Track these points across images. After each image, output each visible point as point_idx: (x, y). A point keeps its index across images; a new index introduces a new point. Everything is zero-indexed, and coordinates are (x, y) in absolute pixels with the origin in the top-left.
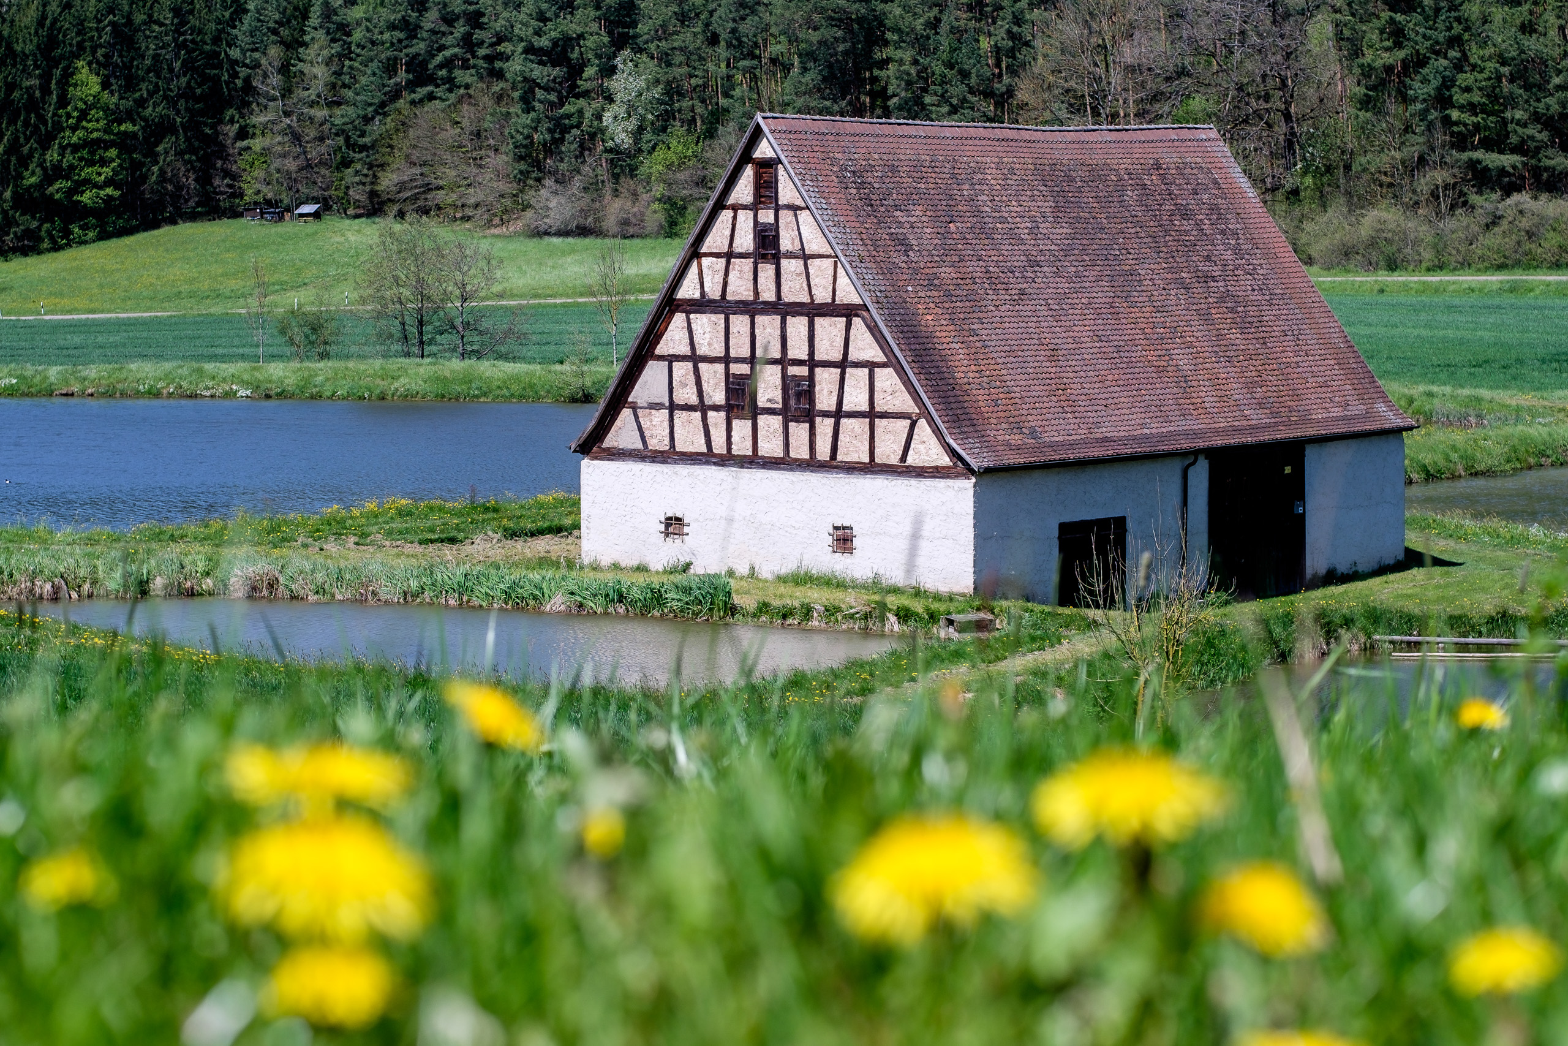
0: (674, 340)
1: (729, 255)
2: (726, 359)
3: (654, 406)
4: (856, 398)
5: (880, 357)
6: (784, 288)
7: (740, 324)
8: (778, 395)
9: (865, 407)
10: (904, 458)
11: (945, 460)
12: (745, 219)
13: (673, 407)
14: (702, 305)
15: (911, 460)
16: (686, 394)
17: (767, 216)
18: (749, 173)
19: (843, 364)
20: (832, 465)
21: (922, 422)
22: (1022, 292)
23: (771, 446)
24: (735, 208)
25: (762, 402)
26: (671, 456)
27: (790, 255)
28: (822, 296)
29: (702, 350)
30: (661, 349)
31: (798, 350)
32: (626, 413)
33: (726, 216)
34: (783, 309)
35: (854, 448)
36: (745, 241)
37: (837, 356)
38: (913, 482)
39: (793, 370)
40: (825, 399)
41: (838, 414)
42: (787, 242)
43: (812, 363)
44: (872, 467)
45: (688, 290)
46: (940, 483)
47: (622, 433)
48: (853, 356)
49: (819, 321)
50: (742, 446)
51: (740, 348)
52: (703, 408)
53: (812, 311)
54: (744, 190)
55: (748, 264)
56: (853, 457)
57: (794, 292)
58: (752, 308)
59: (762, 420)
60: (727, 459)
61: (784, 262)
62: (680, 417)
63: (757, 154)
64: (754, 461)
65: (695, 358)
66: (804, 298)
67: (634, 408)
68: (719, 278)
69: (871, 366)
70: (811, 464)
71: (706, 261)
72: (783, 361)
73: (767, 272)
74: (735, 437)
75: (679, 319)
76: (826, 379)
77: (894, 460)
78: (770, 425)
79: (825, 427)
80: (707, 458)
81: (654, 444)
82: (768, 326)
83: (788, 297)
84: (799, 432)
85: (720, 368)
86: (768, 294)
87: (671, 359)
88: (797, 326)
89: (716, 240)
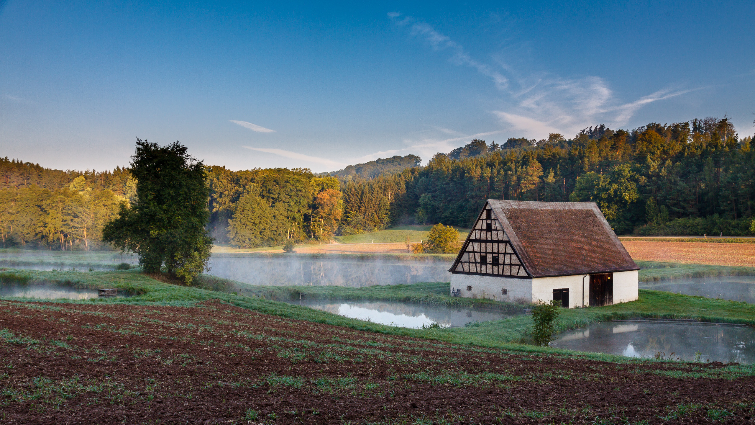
0: (470, 248)
1: (481, 230)
2: (480, 252)
3: (466, 262)
4: (507, 261)
5: (513, 252)
6: (493, 237)
7: (483, 245)
8: (491, 260)
9: (509, 263)
10: (518, 274)
11: (526, 275)
12: (485, 222)
13: (469, 262)
14: (476, 241)
15: (519, 275)
16: (472, 260)
17: (489, 222)
18: (485, 212)
19: (505, 253)
20: (503, 276)
21: (522, 266)
22: (547, 238)
23: (490, 271)
24: (483, 220)
25: (488, 261)
26: (469, 273)
27: (494, 230)
28: (500, 239)
29: (476, 250)
30: (467, 250)
31: (495, 251)
32: (460, 263)
33: (480, 221)
34: (492, 242)
35: (507, 272)
36: (485, 227)
37: (503, 252)
38: (520, 279)
39: (494, 255)
40: (501, 261)
41: (504, 264)
42: (493, 227)
43: (498, 253)
44: (511, 276)
45: (473, 237)
46: (525, 280)
47: (459, 268)
48: (507, 252)
49: (500, 244)
50: (484, 271)
51: (483, 250)
52: (476, 263)
53: (498, 242)
54: (484, 216)
55: (485, 232)
56: (507, 274)
57: (495, 238)
58: (486, 241)
59: (488, 266)
60: (481, 274)
61: (493, 231)
62: (471, 264)
63: (487, 208)
64: (486, 274)
65: (474, 252)
66: (497, 239)
67: (462, 262)
68: (479, 235)
69: (511, 254)
70: (498, 275)
71: (476, 231)
72: (492, 253)
73: (489, 234)
74: (482, 269)
75: (471, 243)
76: (501, 257)
77: (515, 275)
78: (489, 266)
79: (501, 267)
80: (476, 274)
81: (465, 270)
82: (489, 245)
83: (493, 239)
84: (496, 268)
85: (479, 254)
86: (489, 239)
87: (469, 252)
88: (495, 245)
89: (478, 226)
